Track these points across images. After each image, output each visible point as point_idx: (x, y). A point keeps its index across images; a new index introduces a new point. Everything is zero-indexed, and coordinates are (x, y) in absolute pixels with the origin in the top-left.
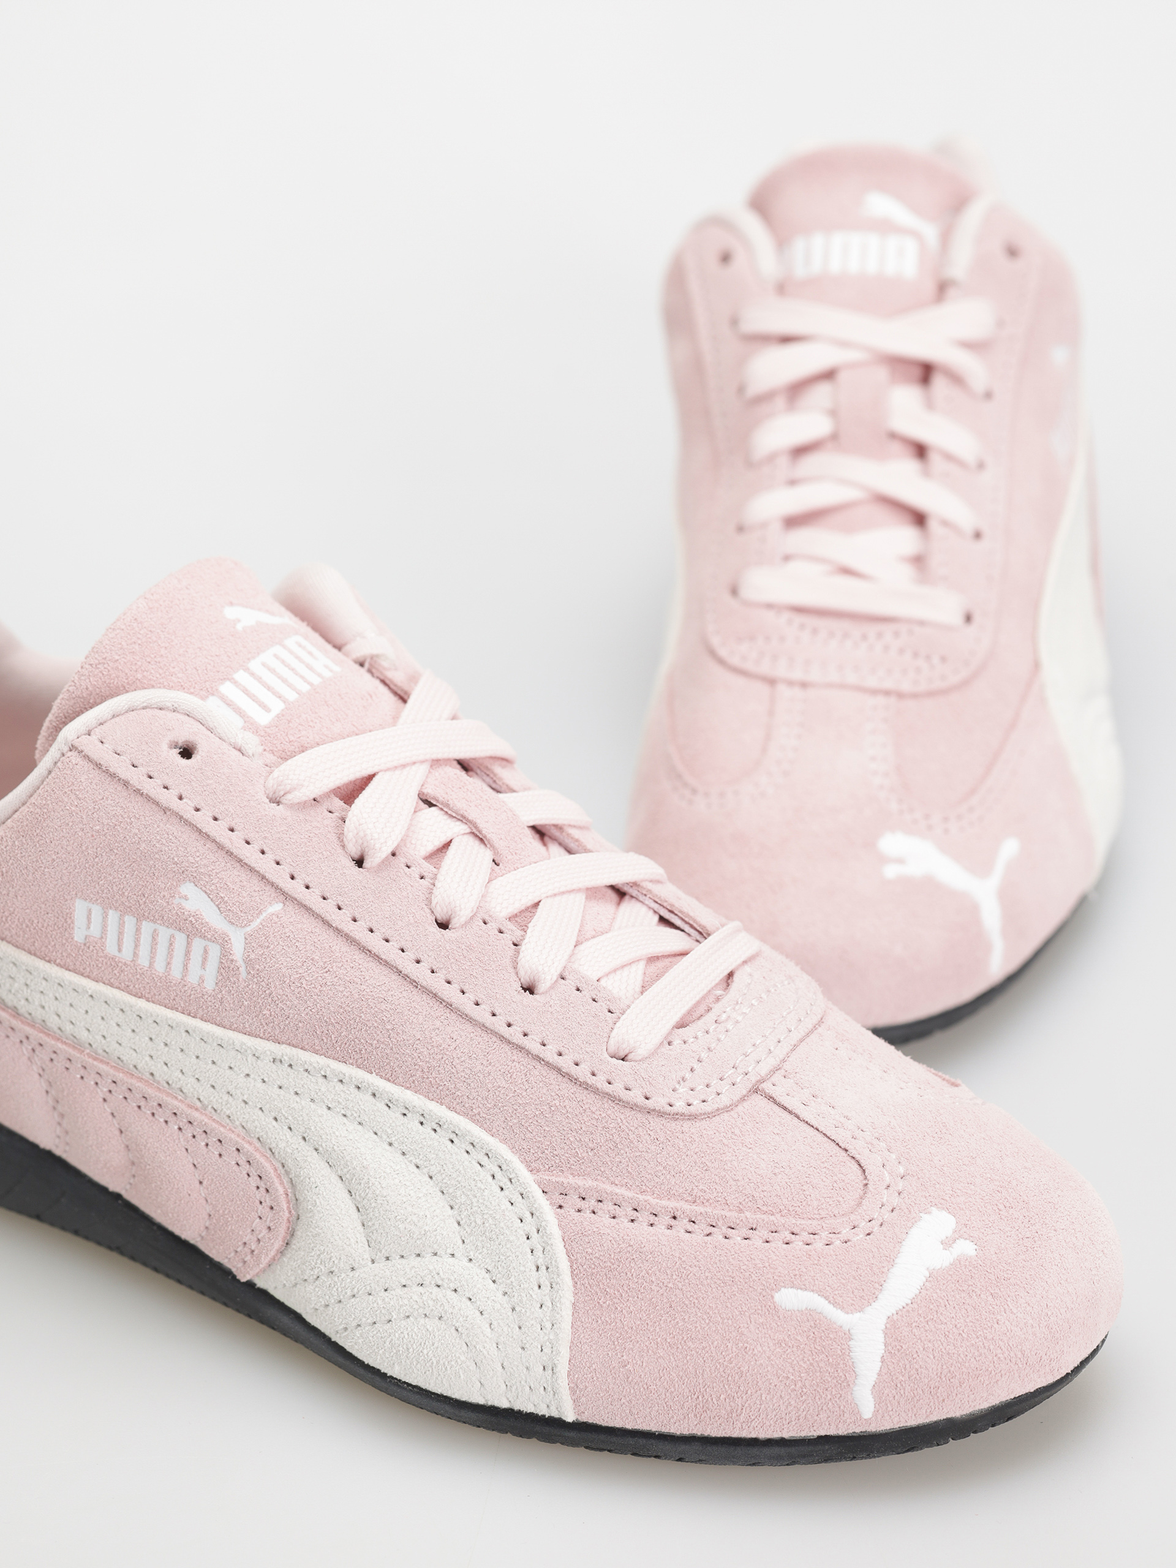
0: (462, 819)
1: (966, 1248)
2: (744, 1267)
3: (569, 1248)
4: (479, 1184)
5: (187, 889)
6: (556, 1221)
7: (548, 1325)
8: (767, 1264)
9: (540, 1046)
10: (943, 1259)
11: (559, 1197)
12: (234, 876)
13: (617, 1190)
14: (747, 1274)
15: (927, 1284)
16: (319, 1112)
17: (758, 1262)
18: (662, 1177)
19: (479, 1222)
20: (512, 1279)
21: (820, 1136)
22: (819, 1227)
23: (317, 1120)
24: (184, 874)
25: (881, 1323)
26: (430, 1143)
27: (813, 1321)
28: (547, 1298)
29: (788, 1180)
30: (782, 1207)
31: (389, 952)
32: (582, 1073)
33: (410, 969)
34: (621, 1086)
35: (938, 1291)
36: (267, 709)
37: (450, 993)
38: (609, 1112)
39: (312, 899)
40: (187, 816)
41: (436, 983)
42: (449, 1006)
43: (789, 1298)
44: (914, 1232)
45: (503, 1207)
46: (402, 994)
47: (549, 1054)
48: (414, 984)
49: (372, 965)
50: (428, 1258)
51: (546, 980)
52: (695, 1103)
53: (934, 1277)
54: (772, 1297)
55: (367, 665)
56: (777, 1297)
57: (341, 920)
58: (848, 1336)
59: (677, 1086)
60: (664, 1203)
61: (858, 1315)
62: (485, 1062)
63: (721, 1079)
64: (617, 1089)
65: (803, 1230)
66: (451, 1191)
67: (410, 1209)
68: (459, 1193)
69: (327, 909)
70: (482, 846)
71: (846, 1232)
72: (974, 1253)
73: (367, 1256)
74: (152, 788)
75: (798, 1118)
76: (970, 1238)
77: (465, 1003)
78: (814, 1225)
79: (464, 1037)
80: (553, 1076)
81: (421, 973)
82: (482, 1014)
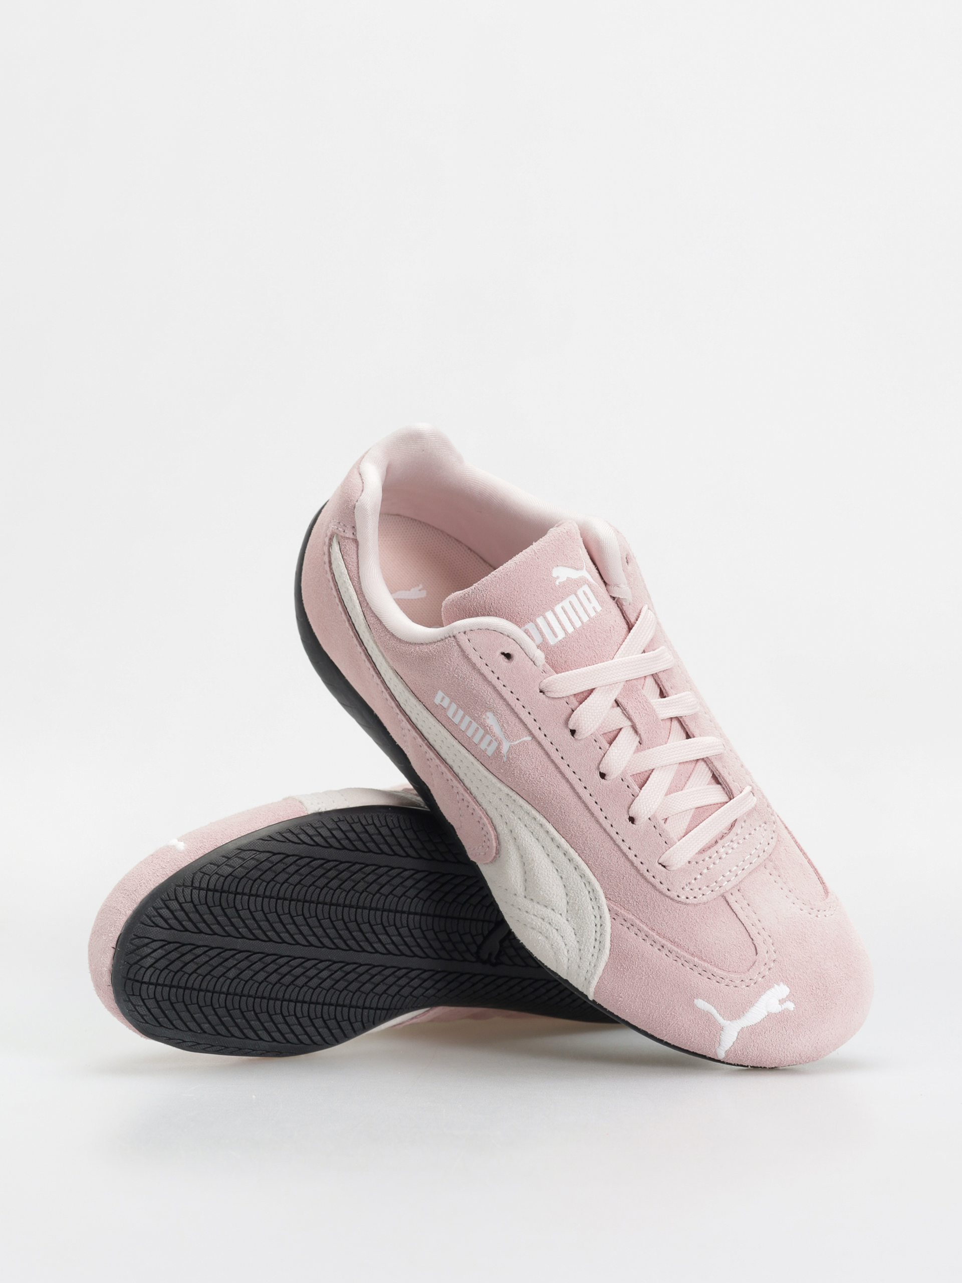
0: (630, 719)
1: (790, 1006)
2: (686, 983)
3: (612, 939)
4: (582, 893)
5: (489, 714)
6: (611, 925)
7: (593, 965)
8: (696, 986)
9: (628, 849)
10: (776, 1008)
11: (615, 916)
12: (512, 719)
13: (641, 925)
14: (686, 987)
15: (765, 1019)
16: (521, 826)
17: (692, 983)
18: (664, 927)
19: (577, 908)
20: (583, 939)
21: (743, 929)
22: (726, 977)
23: (519, 828)
24: (490, 709)
25: (739, 1029)
26: (566, 865)
27: (708, 1016)
28: (596, 954)
29: (720, 948)
30: (713, 961)
31: (573, 778)
32: (643, 869)
33: (581, 790)
34: (659, 881)
35: (769, 1023)
36: (556, 635)
37: (595, 809)
38: (649, 890)
39: (545, 742)
40: (499, 689)
41: (590, 802)
42: (592, 814)
43: (701, 1003)
44: (768, 992)
45: (589, 909)
46: (573, 800)
47: (631, 855)
48: (580, 798)
49: (564, 781)
50: (549, 910)
51: (642, 820)
52: (690, 898)
53: (770, 1016)
54: (694, 1001)
55: (616, 600)
56: (696, 1001)
57: (556, 757)
58: (722, 1029)
59: (685, 887)
60: (660, 939)
61: (729, 1022)
62: (601, 845)
63: (708, 887)
64: (656, 882)
65: (718, 976)
66: (569, 889)
67: (548, 888)
68: (572, 892)
69: (551, 750)
70: (636, 734)
71: (738, 982)
72: (792, 1009)
73: (523, 894)
74: (486, 671)
75: (737, 916)
76: (793, 1002)
77: (601, 816)
78: (724, 974)
79: (595, 830)
80: (628, 864)
81: (585, 794)
82: (606, 824)
